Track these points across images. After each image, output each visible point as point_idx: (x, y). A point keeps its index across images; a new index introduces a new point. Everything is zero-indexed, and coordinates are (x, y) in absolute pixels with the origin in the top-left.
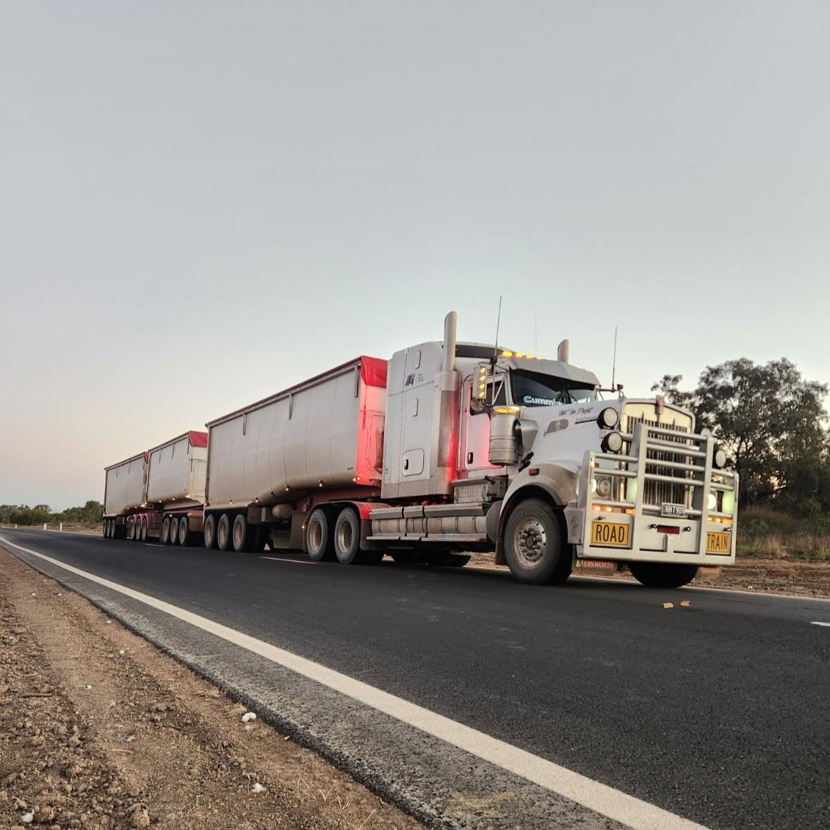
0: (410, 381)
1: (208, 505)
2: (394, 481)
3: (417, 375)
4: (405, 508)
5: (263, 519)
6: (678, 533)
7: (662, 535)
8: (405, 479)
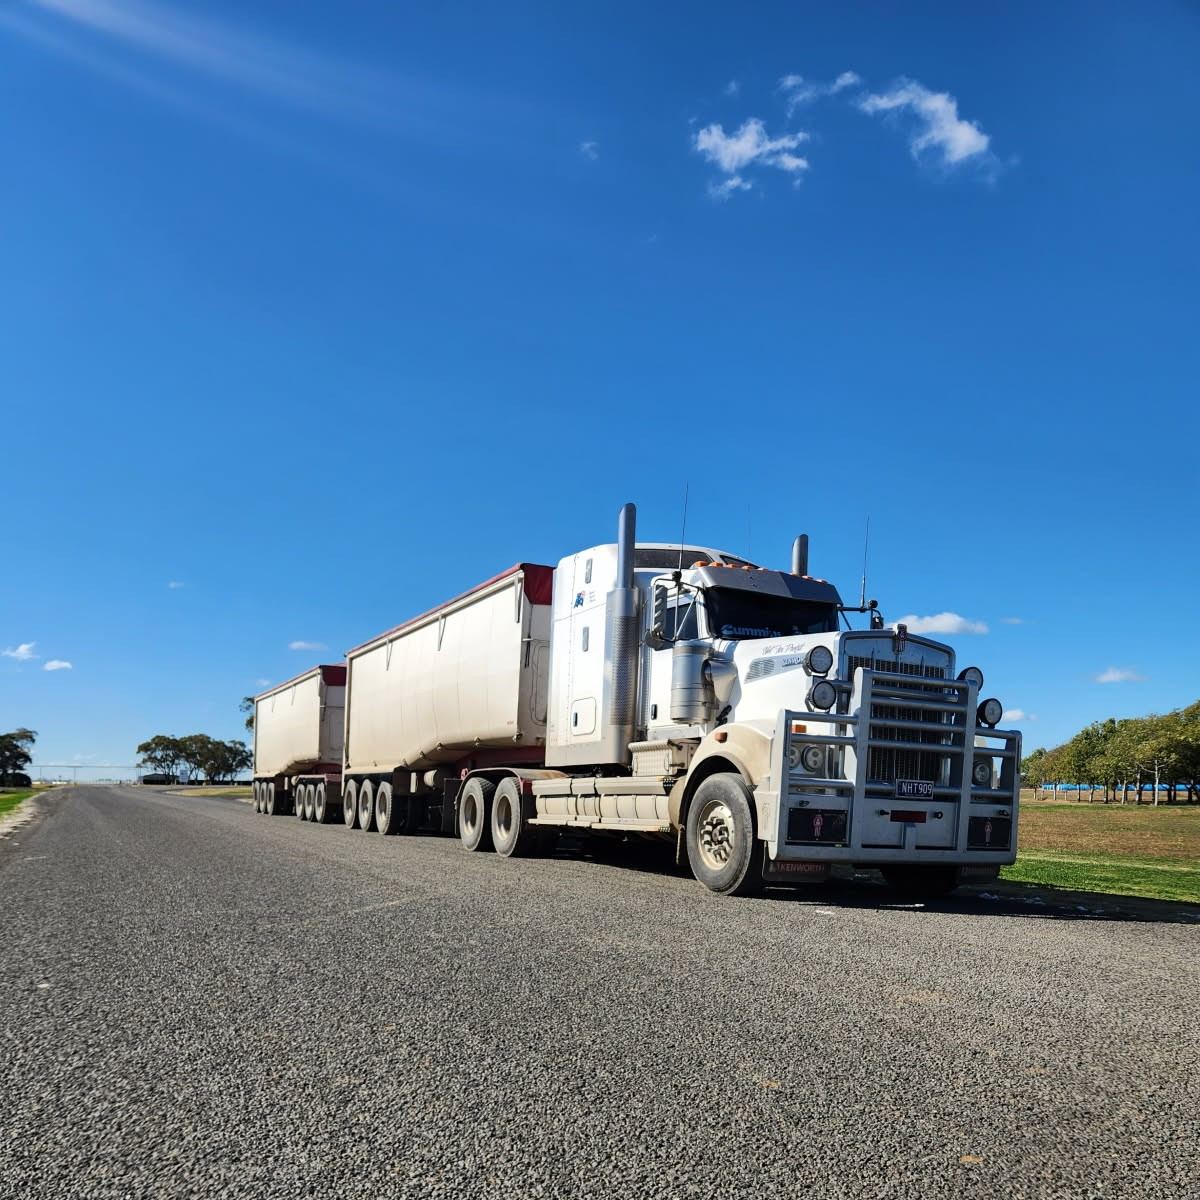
0: (579, 601)
1: (348, 767)
2: (562, 743)
3: (587, 592)
4: (574, 780)
5: (413, 789)
6: (923, 821)
7: (897, 824)
8: (575, 741)
